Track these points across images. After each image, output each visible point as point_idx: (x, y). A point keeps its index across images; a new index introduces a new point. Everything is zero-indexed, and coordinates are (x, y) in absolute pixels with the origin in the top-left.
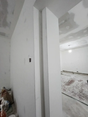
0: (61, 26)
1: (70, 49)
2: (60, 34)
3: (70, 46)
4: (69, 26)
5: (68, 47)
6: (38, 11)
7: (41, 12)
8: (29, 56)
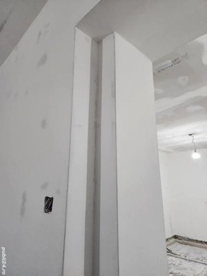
0: (160, 74)
1: (195, 148)
2: (158, 97)
3: (195, 137)
4: (187, 78)
5: (188, 141)
6: (90, 39)
7: (98, 42)
8: (44, 186)
